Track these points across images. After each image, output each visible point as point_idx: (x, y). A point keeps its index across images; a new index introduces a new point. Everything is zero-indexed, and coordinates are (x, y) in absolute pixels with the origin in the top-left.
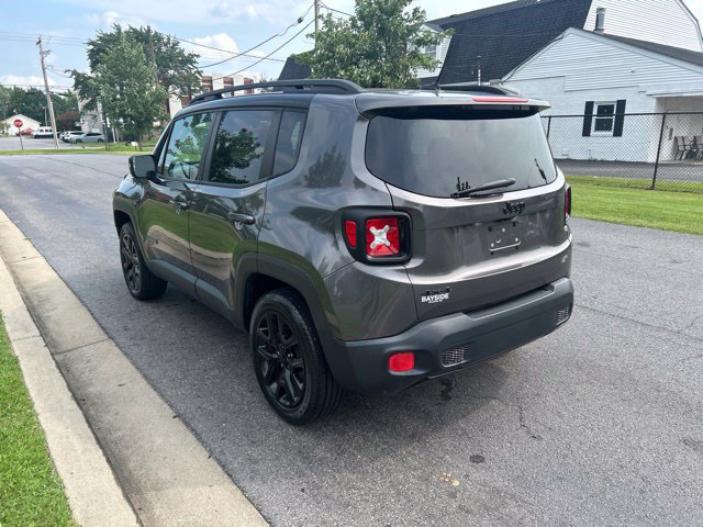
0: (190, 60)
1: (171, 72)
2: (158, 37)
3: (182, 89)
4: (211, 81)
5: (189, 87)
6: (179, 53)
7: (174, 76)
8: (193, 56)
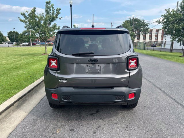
0: (147, 25)
1: (141, 28)
2: (139, 20)
3: (144, 33)
4: (152, 30)
5: (146, 32)
6: (144, 23)
7: (142, 29)
8: (148, 24)
